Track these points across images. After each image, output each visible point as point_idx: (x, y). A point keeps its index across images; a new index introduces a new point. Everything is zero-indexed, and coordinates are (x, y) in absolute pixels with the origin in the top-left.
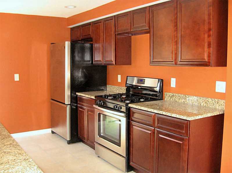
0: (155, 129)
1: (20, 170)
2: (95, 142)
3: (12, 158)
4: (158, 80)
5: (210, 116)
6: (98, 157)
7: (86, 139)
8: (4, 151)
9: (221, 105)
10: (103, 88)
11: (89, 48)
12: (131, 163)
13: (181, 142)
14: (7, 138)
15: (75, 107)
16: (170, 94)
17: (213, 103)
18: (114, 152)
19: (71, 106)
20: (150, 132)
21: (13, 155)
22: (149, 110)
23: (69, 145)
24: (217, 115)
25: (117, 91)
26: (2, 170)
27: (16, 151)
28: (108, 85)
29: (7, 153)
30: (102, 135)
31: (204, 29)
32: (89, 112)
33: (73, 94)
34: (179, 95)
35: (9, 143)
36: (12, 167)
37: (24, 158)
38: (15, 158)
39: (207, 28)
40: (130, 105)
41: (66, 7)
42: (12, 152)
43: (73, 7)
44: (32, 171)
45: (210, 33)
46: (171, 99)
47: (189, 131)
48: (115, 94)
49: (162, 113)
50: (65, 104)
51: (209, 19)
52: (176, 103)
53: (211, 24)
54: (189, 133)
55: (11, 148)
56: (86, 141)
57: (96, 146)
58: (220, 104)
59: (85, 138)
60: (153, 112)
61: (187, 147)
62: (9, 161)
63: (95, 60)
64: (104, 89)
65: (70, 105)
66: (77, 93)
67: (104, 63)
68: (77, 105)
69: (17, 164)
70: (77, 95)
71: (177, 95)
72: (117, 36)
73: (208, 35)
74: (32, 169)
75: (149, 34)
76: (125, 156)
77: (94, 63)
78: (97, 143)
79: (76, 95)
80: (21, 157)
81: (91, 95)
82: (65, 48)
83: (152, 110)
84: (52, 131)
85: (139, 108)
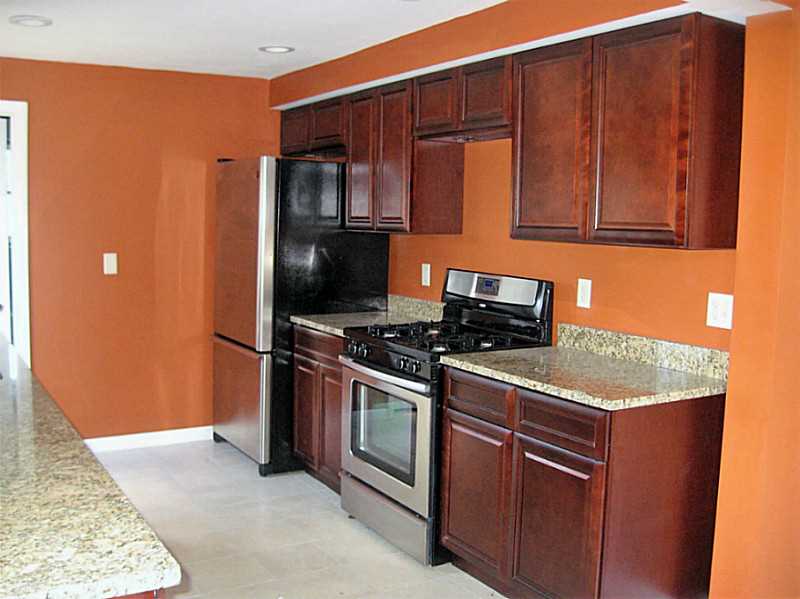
0: (512, 434)
1: (93, 520)
2: (342, 470)
3: (75, 491)
4: (537, 283)
5: (678, 399)
6: (351, 517)
7: (316, 461)
8: (57, 473)
9: (721, 367)
10: (376, 304)
11: (335, 178)
12: (445, 538)
13: (586, 477)
14: (65, 441)
15: (286, 360)
16: (573, 327)
17: (698, 362)
18: (396, 503)
19: (274, 358)
20: (500, 444)
21: (77, 485)
22: (498, 376)
23: (264, 479)
24: (703, 398)
25: (416, 314)
26: (45, 519)
27: (86, 474)
28: (391, 293)
29: (63, 479)
30: (362, 448)
31: (669, 130)
32: (327, 379)
33: (279, 321)
34: (599, 333)
35: (70, 454)
36: (71, 511)
37: (106, 493)
38: (83, 491)
39: (677, 128)
40: (443, 360)
41: (263, 49)
42: (76, 478)
43: (284, 50)
44: (123, 523)
45: (686, 146)
46: (577, 345)
47: (609, 442)
48: (407, 325)
49: (535, 386)
50: (254, 350)
51: (683, 101)
52: (590, 356)
53: (688, 116)
54: (609, 447)
55: (74, 467)
56: (316, 468)
57: (345, 482)
58: (717, 365)
59: (313, 458)
60: (510, 382)
61: (603, 492)
62: (66, 498)
63: (353, 215)
64: (379, 307)
65: (271, 353)
66: (293, 319)
67: (379, 225)
68: (292, 356)
69: (85, 507)
70: (293, 324)
71: (593, 331)
72: (419, 142)
73: (679, 151)
74: (124, 519)
75: (510, 140)
76: (426, 516)
77: (347, 223)
78: (348, 473)
79: (290, 325)
80: (99, 490)
81: (334, 325)
82: (258, 176)
83: (507, 377)
84: (215, 434)
85: (470, 370)
